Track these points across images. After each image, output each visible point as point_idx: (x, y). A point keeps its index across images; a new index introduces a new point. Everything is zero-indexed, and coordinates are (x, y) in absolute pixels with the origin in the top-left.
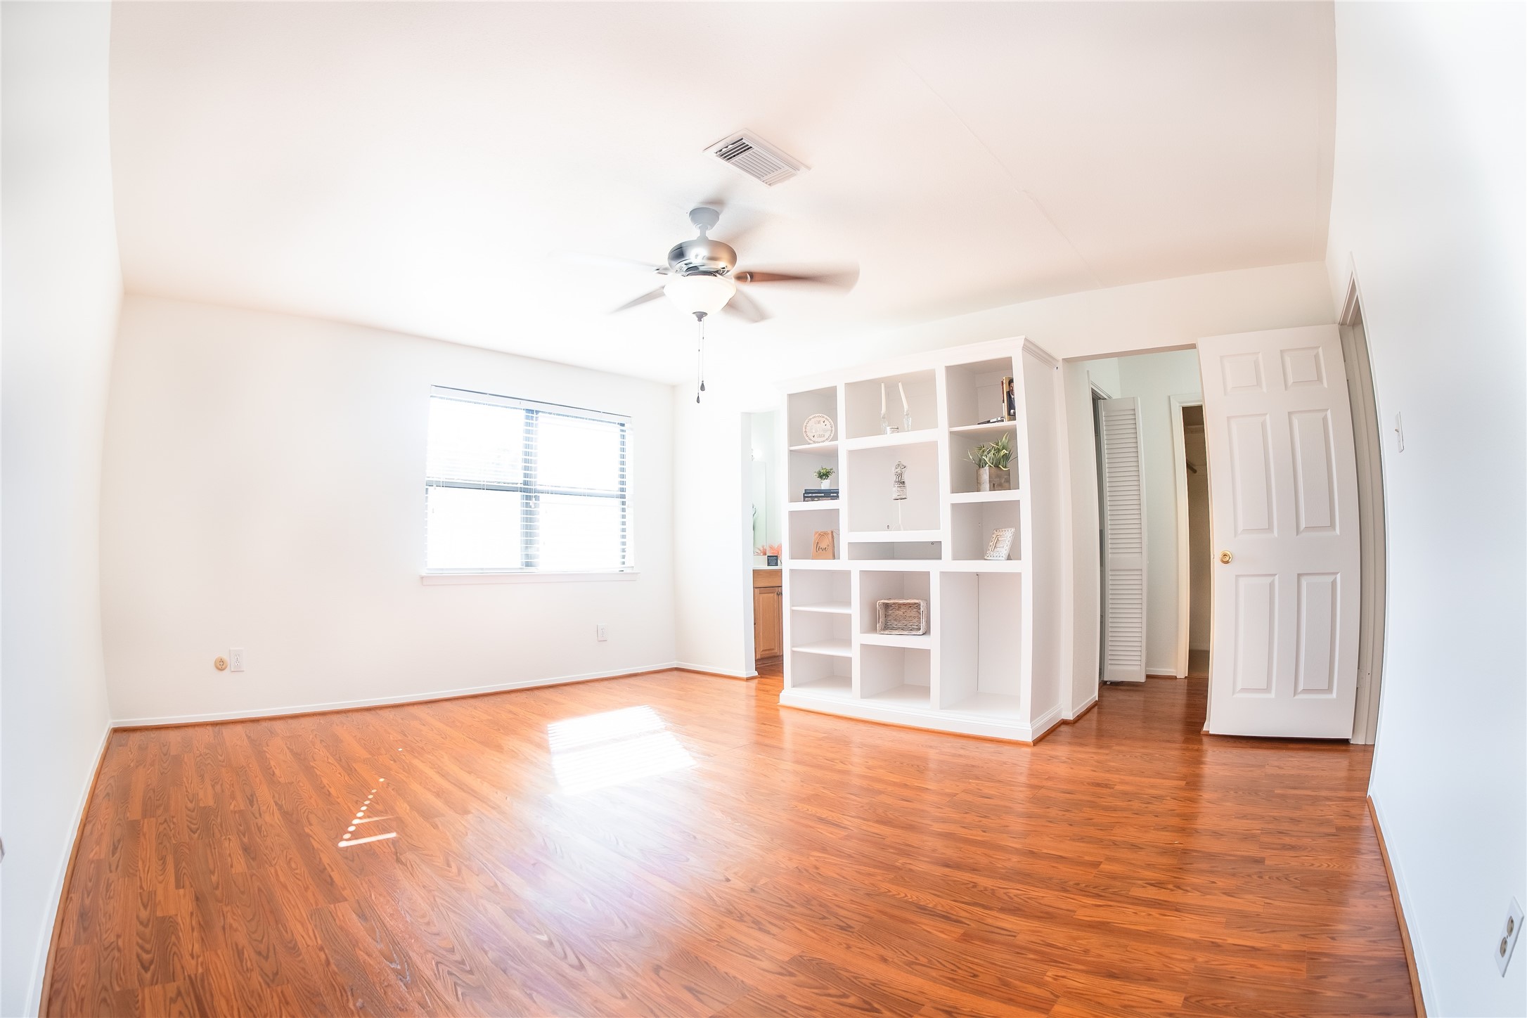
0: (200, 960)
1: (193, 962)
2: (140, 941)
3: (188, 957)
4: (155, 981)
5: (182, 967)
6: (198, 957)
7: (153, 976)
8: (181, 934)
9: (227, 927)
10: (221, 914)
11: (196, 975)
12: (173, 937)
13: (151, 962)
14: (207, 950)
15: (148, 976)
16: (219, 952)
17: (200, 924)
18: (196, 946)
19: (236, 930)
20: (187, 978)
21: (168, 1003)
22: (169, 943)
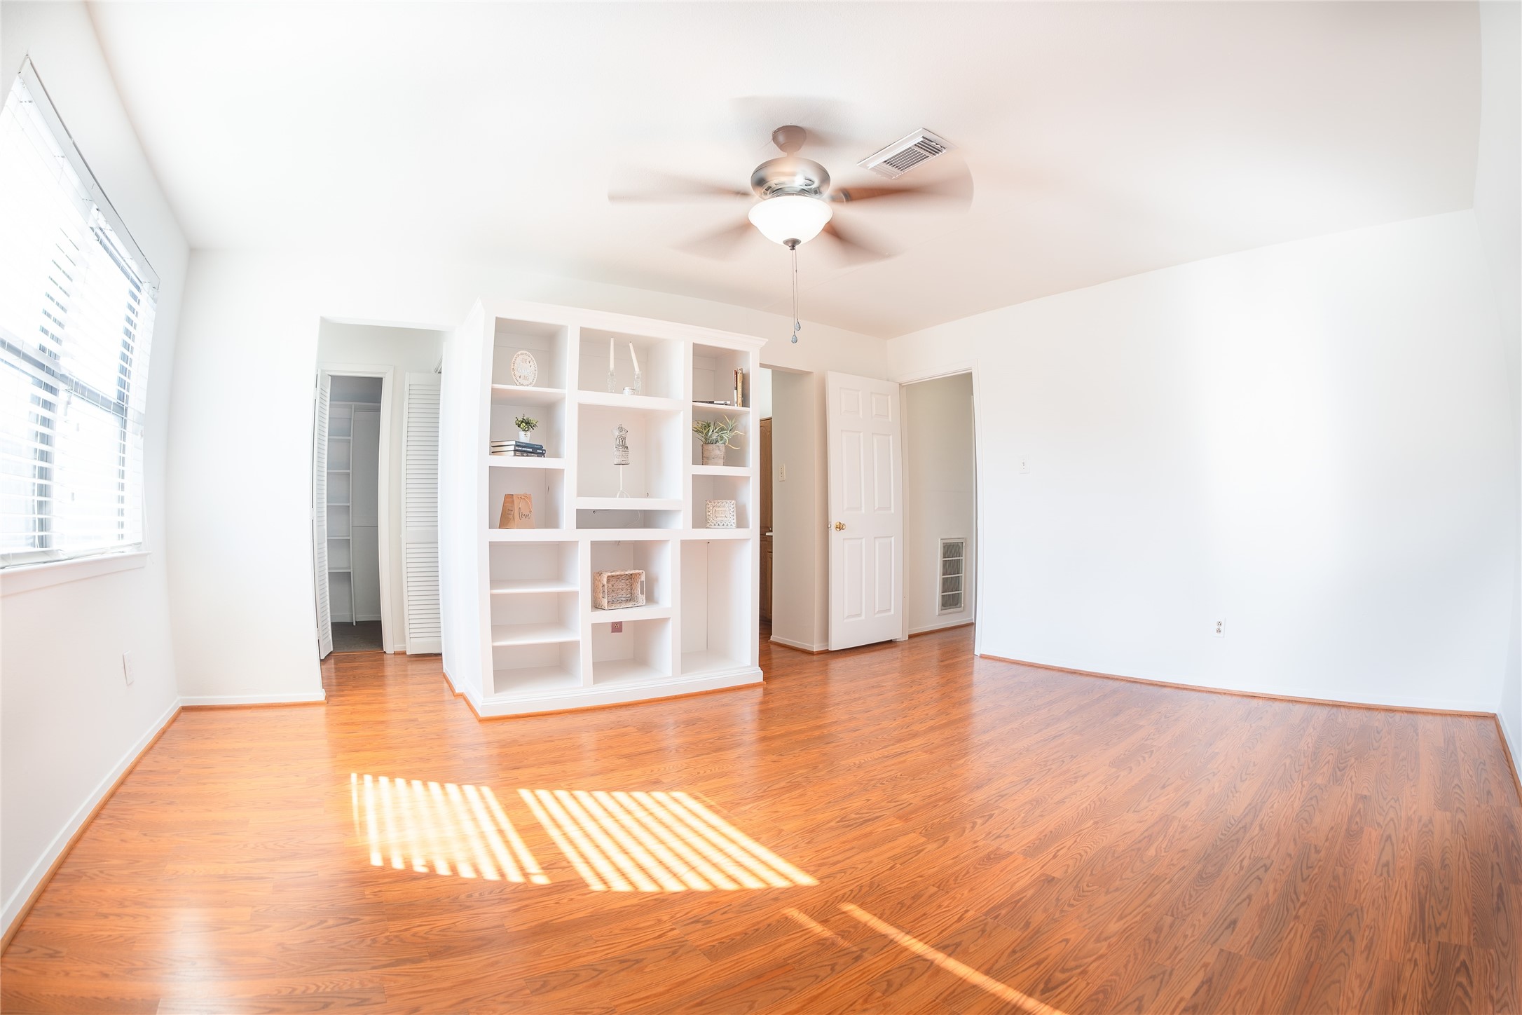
0: (1409, 956)
1: (1417, 955)
2: (1467, 1003)
3: (1420, 963)
4: (1457, 949)
5: (1429, 954)
6: (1410, 960)
7: (1458, 955)
8: (1420, 996)
9: (1366, 985)
10: (1363, 1007)
11: (1418, 941)
12: (1429, 996)
13: (1458, 970)
14: (1399, 964)
15: (1463, 956)
16: (1388, 956)
17: (1394, 1003)
18: (1407, 974)
19: (1359, 976)
20: (1427, 942)
21: (1448, 925)
22: (1435, 989)
